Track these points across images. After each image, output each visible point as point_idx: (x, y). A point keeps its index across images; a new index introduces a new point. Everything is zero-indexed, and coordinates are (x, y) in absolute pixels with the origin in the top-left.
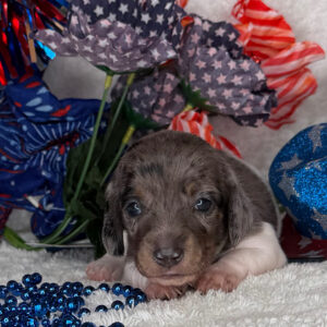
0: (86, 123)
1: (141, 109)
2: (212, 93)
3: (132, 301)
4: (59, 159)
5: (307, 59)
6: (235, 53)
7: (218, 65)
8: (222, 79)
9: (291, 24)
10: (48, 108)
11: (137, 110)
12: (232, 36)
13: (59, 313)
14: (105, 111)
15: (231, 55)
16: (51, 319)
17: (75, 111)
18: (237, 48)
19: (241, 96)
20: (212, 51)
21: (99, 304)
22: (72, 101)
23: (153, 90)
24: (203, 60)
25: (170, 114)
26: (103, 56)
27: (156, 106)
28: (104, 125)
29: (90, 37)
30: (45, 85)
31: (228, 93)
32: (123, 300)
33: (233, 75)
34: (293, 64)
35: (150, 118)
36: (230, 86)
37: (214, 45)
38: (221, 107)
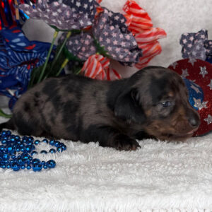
0: (43, 55)
1: (73, 51)
2: (110, 49)
3: (60, 149)
4: (27, 72)
5: (158, 36)
6: (124, 29)
7: (114, 35)
8: (115, 43)
9: (151, 18)
10: (23, 44)
11: (70, 51)
12: (123, 21)
13: (21, 152)
14: (53, 49)
15: (121, 30)
16: (17, 155)
17: (38, 48)
18: (125, 26)
19: (124, 52)
20: (112, 28)
21: (43, 149)
22: (37, 42)
23: (80, 42)
24: (107, 31)
25: (87, 55)
26: (54, 21)
27: (80, 50)
28: (52, 57)
29: (48, 10)
30: (23, 32)
31: (118, 50)
32: (55, 148)
33: (121, 41)
34: (151, 38)
35: (77, 56)
36: (119, 46)
37: (113, 24)
38: (114, 56)
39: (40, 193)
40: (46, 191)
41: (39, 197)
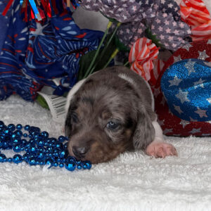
0: (94, 43)
1: (124, 41)
2: (162, 37)
4: (75, 60)
6: (177, 18)
7: (167, 23)
8: (168, 31)
10: (74, 33)
11: (121, 41)
12: (176, 9)
15: (175, 19)
17: (88, 36)
18: (178, 15)
19: (178, 41)
20: (165, 15)
23: (131, 31)
24: (159, 19)
27: (132, 40)
31: (171, 38)
33: (175, 29)
35: (128, 46)
36: (172, 35)
37: (166, 12)
38: (166, 45)
39: (81, 193)
40: (88, 192)
41: (81, 198)
